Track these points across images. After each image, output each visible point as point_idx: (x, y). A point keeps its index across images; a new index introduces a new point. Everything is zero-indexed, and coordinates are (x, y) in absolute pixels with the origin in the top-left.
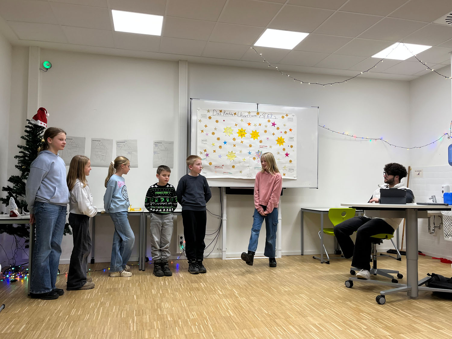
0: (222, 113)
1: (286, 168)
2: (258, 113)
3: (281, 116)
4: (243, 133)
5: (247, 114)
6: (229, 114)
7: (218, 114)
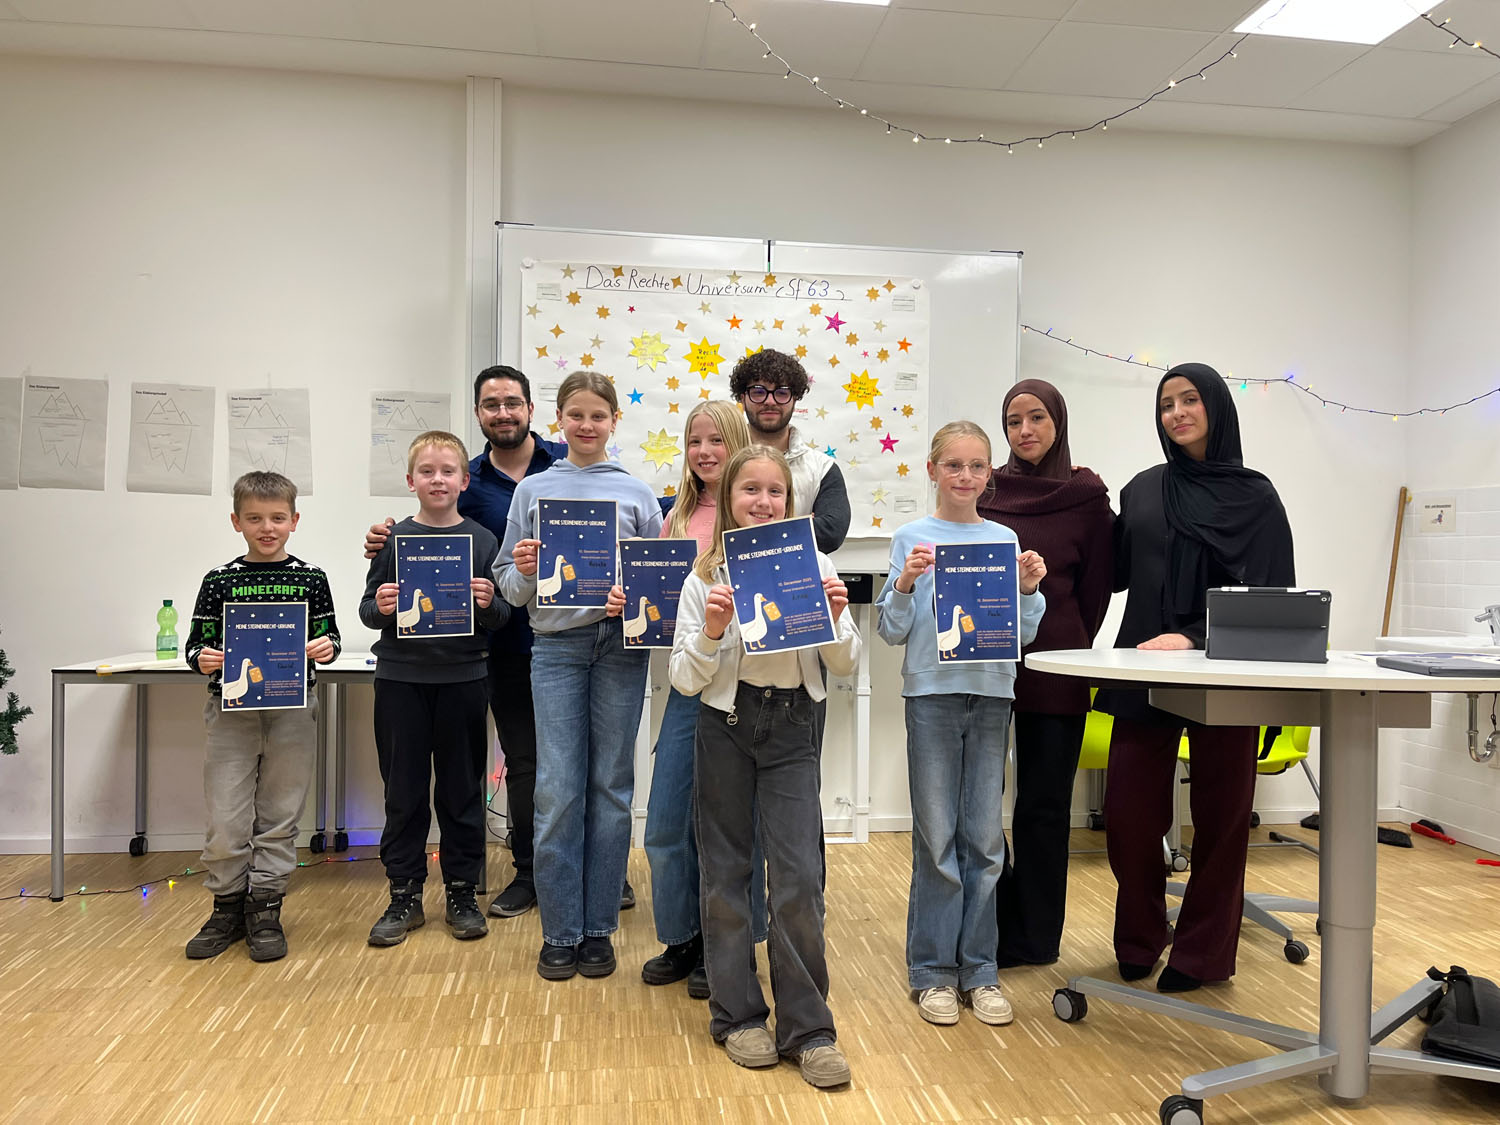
0: (624, 281)
1: (884, 499)
2: (770, 279)
3: (864, 290)
4: (708, 359)
5: (726, 282)
6: (650, 284)
7: (607, 283)
